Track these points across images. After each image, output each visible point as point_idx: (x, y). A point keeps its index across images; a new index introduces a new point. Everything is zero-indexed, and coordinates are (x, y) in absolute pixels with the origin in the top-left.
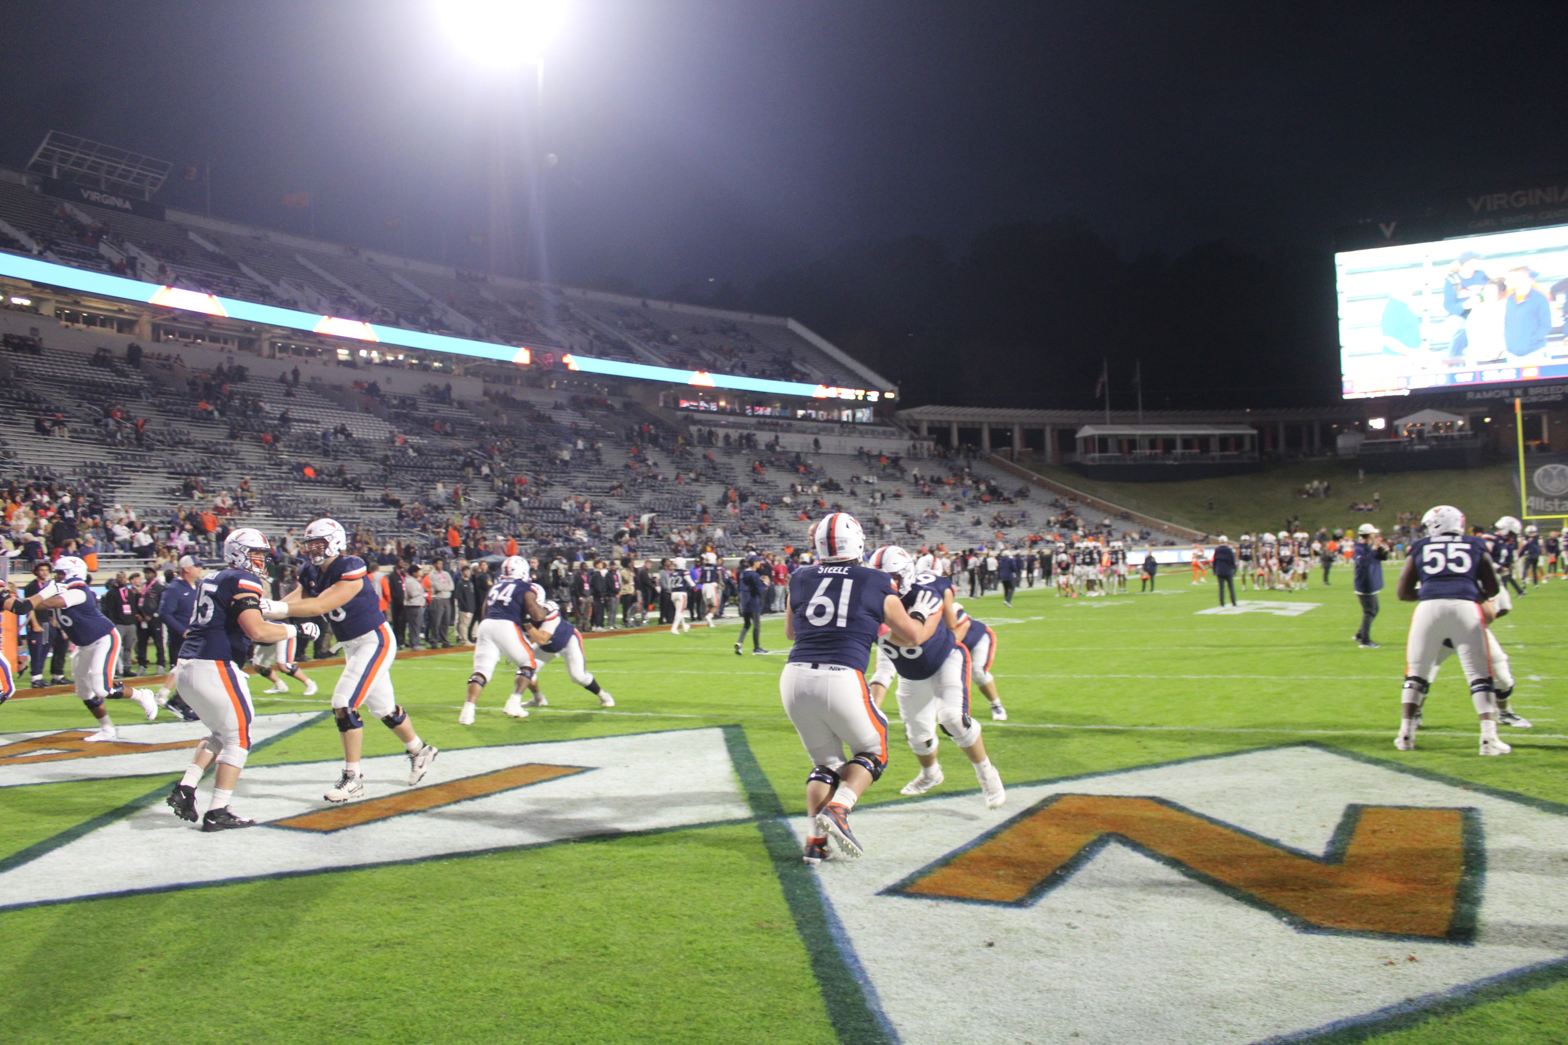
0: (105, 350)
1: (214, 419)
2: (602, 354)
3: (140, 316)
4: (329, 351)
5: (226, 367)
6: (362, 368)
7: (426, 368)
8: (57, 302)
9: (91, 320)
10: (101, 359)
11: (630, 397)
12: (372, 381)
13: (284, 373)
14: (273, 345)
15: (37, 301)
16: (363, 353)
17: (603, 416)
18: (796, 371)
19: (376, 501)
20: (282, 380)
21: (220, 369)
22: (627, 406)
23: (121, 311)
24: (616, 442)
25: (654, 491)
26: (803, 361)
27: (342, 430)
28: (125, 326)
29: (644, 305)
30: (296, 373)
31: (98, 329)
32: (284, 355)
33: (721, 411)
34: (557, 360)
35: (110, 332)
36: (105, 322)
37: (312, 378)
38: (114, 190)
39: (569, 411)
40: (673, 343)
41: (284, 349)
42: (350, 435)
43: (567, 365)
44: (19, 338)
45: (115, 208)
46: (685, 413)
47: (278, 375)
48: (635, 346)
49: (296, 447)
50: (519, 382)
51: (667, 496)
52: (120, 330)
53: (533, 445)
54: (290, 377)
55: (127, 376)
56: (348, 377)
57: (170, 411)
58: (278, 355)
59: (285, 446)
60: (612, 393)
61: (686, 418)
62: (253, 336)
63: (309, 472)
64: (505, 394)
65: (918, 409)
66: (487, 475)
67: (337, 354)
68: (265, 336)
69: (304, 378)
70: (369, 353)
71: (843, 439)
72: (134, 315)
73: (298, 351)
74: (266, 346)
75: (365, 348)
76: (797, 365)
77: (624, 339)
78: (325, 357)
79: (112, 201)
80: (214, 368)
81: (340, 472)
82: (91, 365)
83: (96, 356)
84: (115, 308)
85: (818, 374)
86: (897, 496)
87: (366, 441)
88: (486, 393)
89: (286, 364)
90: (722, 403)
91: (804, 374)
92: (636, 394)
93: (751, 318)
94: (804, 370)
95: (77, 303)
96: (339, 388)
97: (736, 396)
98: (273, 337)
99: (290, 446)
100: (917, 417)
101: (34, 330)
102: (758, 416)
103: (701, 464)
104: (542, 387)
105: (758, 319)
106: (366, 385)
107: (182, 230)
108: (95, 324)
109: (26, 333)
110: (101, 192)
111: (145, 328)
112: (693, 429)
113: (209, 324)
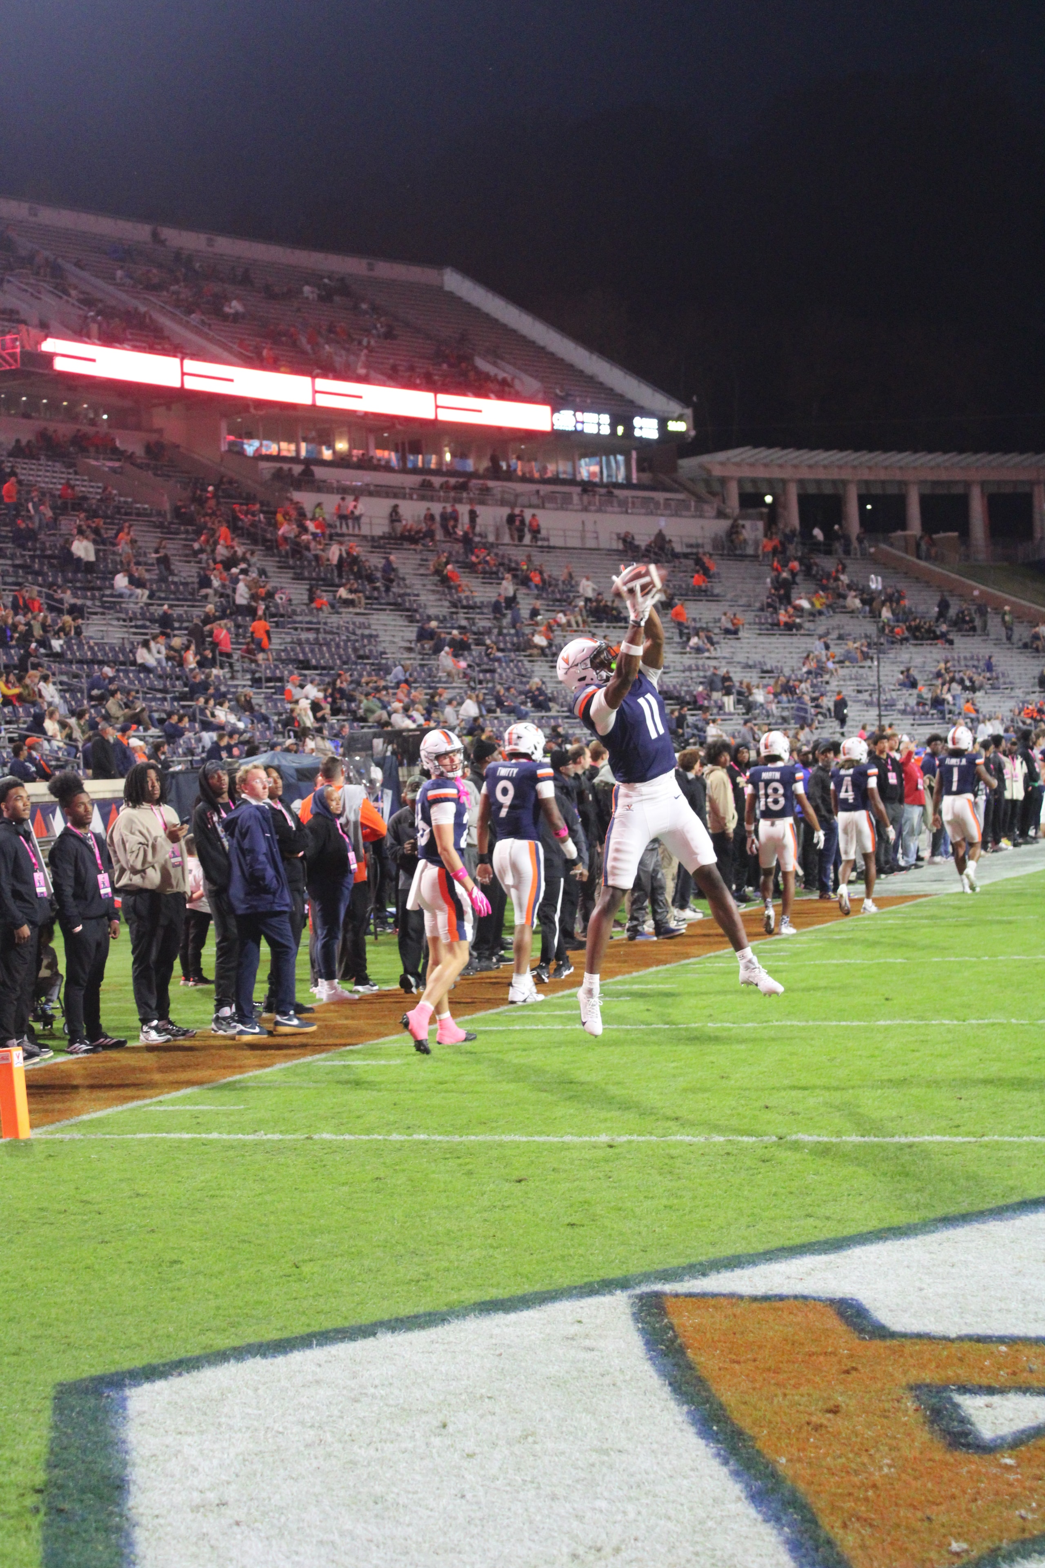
2: (109, 339)
11: (160, 431)
17: (114, 470)
18: (487, 377)
22: (155, 450)
24: (161, 526)
26: (494, 355)
29: (155, 235)
33: (341, 461)
34: (28, 348)
39: (45, 460)
40: (236, 317)
43: (49, 358)
46: (278, 465)
51: (311, 636)
60: (120, 420)
65: (721, 456)
71: (590, 518)
76: (482, 364)
77: (143, 309)
85: (532, 384)
86: (732, 632)
90: (342, 446)
91: (504, 383)
93: (371, 268)
94: (501, 375)
97: (370, 430)
100: (717, 471)
102: (415, 471)
105: (385, 270)
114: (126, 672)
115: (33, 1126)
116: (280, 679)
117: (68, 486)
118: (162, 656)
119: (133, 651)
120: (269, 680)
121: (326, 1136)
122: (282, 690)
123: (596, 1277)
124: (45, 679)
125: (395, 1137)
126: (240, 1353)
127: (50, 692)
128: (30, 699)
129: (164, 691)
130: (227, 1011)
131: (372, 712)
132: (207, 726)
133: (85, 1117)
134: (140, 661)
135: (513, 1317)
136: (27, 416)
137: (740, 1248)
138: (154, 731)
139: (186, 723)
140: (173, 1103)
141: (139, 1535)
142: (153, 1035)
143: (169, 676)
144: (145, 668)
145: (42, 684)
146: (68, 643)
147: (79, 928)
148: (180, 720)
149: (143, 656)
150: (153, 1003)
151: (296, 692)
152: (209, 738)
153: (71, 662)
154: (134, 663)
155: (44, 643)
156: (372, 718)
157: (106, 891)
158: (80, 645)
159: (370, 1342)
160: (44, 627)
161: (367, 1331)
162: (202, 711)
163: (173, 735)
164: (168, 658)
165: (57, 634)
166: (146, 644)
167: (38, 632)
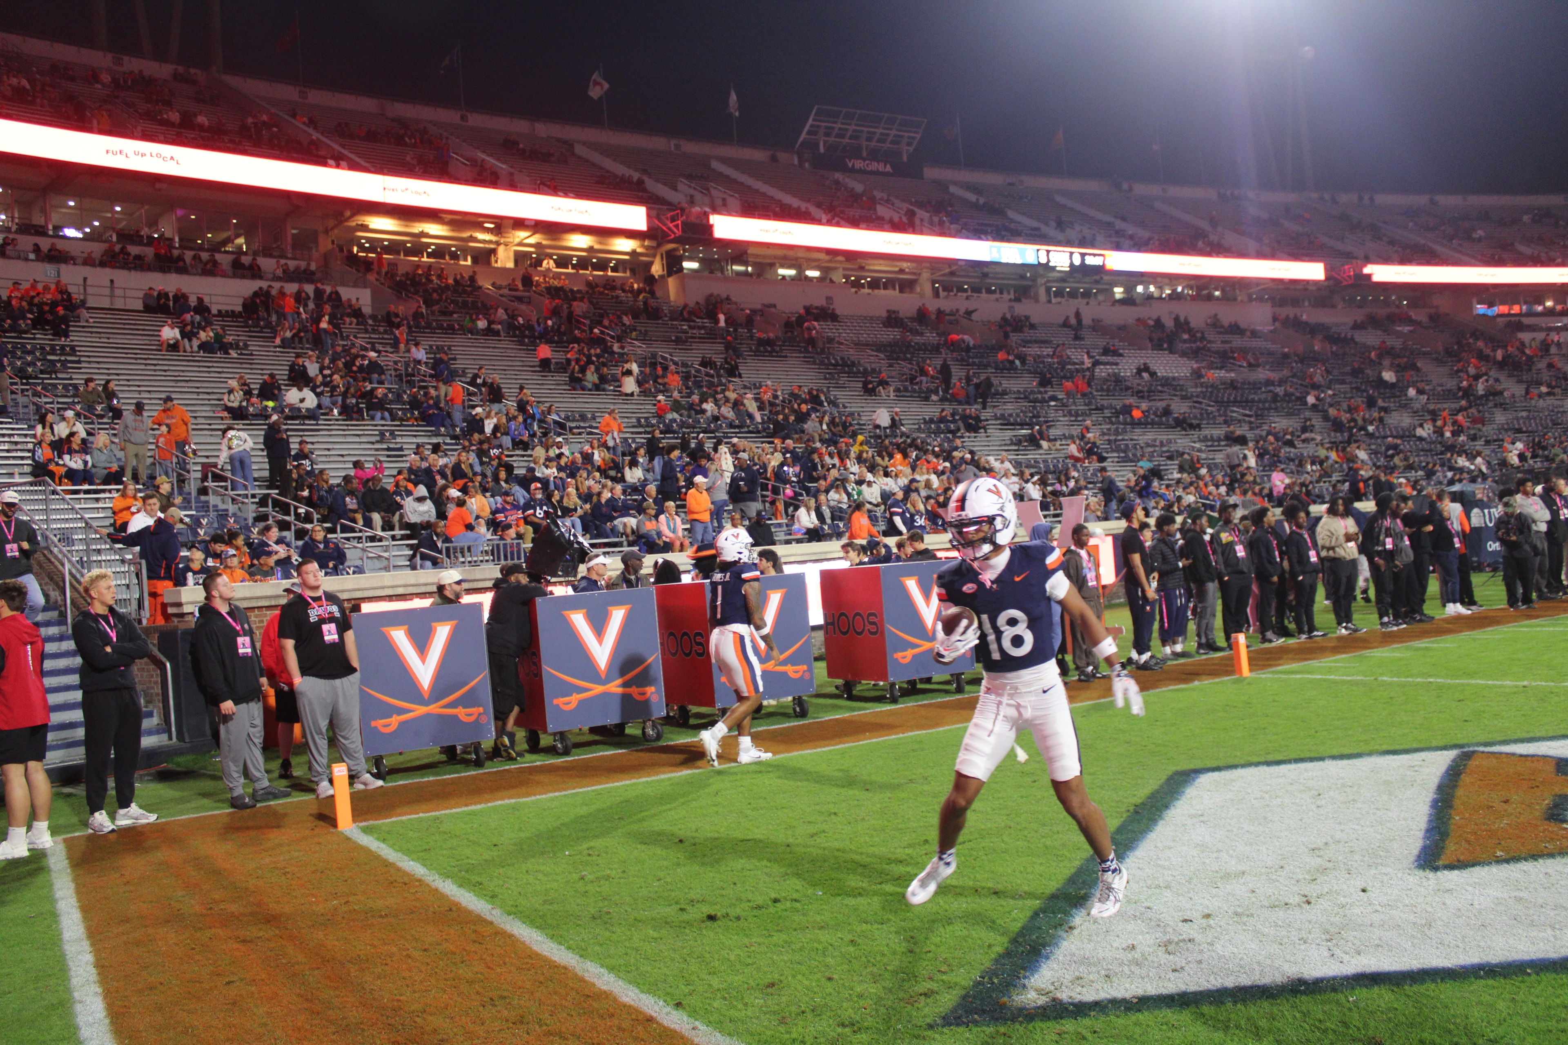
0: (894, 312)
1: (1016, 369)
2: (1404, 261)
3: (920, 274)
4: (1106, 290)
5: (1008, 316)
6: (1143, 305)
7: (1210, 297)
8: (844, 269)
9: (875, 284)
10: (892, 320)
11: (1437, 307)
12: (1155, 317)
13: (1067, 317)
14: (1048, 290)
15: (825, 270)
16: (1140, 289)
17: (1411, 331)
19: (1219, 440)
20: (1066, 324)
21: (1004, 319)
22: (1433, 318)
23: (902, 271)
24: (1437, 359)
25: (1505, 409)
27: (1146, 369)
28: (907, 286)
29: (1432, 201)
30: (1078, 315)
31: (882, 292)
32: (1059, 300)
33: (1549, 313)
34: (1357, 272)
35: (893, 293)
36: (889, 284)
37: (1093, 320)
38: (874, 155)
39: (1370, 330)
40: (1480, 240)
41: (1059, 293)
42: (1155, 373)
43: (1369, 276)
44: (817, 308)
45: (877, 173)
46: (1509, 319)
47: (1061, 320)
48: (1438, 248)
49: (1108, 390)
50: (1306, 304)
51: (1524, 414)
52: (901, 291)
53: (1348, 369)
54: (1073, 321)
55: (922, 334)
56: (1128, 315)
57: (974, 364)
58: (1054, 300)
59: (1097, 391)
60: (1413, 304)
61: (1509, 325)
62: (1030, 283)
63: (1137, 414)
64: (1296, 317)
66: (1314, 405)
67: (1113, 293)
68: (1041, 281)
69: (1087, 320)
70: (1146, 288)
72: (914, 274)
73: (1073, 294)
74: (1042, 291)
75: (1141, 283)
77: (1423, 242)
78: (1101, 297)
79: (875, 166)
80: (998, 318)
81: (1167, 412)
82: (885, 326)
83: (889, 318)
84: (897, 269)
87: (1174, 379)
88: (1275, 319)
89: (1067, 308)
90: (1549, 304)
92: (1443, 304)
95: (862, 268)
96: (1123, 328)
98: (1048, 281)
99: (1102, 390)
101: (829, 299)
103: (1545, 376)
104: (1334, 306)
106: (1151, 323)
107: (942, 186)
108: (879, 288)
109: (820, 302)
110: (864, 160)
111: (925, 287)
112: (1526, 337)
113: (985, 275)
114: (1409, 442)
115: (1251, 670)
116: (1502, 440)
117: (1384, 342)
118: (1431, 431)
119: (1414, 429)
120: (1495, 441)
121: (1385, 678)
122: (1500, 446)
123: (1452, 743)
124: (1358, 448)
125: (1419, 680)
126: (1257, 764)
127: (1362, 455)
128: (1352, 459)
129: (1431, 450)
130: (1386, 619)
131: (1558, 455)
132: (1451, 468)
133: (1280, 668)
134: (1418, 434)
135: (1396, 757)
136: (1360, 307)
137: (1538, 735)
138: (1421, 473)
139: (1438, 468)
140: (1331, 662)
141: (1161, 823)
142: (1343, 631)
143: (1434, 443)
144: (1421, 439)
145: (1357, 451)
146: (1377, 428)
147: (1301, 578)
148: (1434, 465)
149: (1420, 432)
150: (1343, 615)
151: (1510, 447)
152: (1450, 474)
153: (1378, 438)
154: (1415, 436)
155: (1364, 428)
156: (1558, 459)
157: (1314, 559)
158: (1384, 429)
159: (1321, 763)
160: (1364, 420)
161: (1321, 759)
162: (1449, 460)
163: (1430, 474)
164: (1434, 432)
165: (1371, 423)
166: (1421, 425)
167: (1360, 422)
